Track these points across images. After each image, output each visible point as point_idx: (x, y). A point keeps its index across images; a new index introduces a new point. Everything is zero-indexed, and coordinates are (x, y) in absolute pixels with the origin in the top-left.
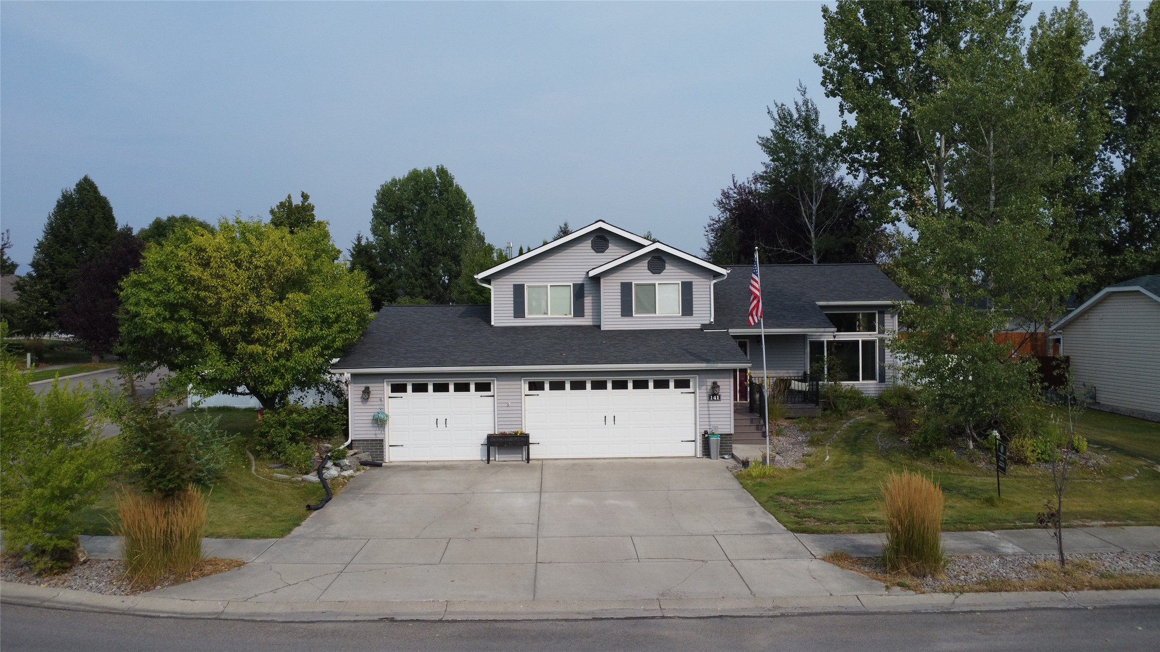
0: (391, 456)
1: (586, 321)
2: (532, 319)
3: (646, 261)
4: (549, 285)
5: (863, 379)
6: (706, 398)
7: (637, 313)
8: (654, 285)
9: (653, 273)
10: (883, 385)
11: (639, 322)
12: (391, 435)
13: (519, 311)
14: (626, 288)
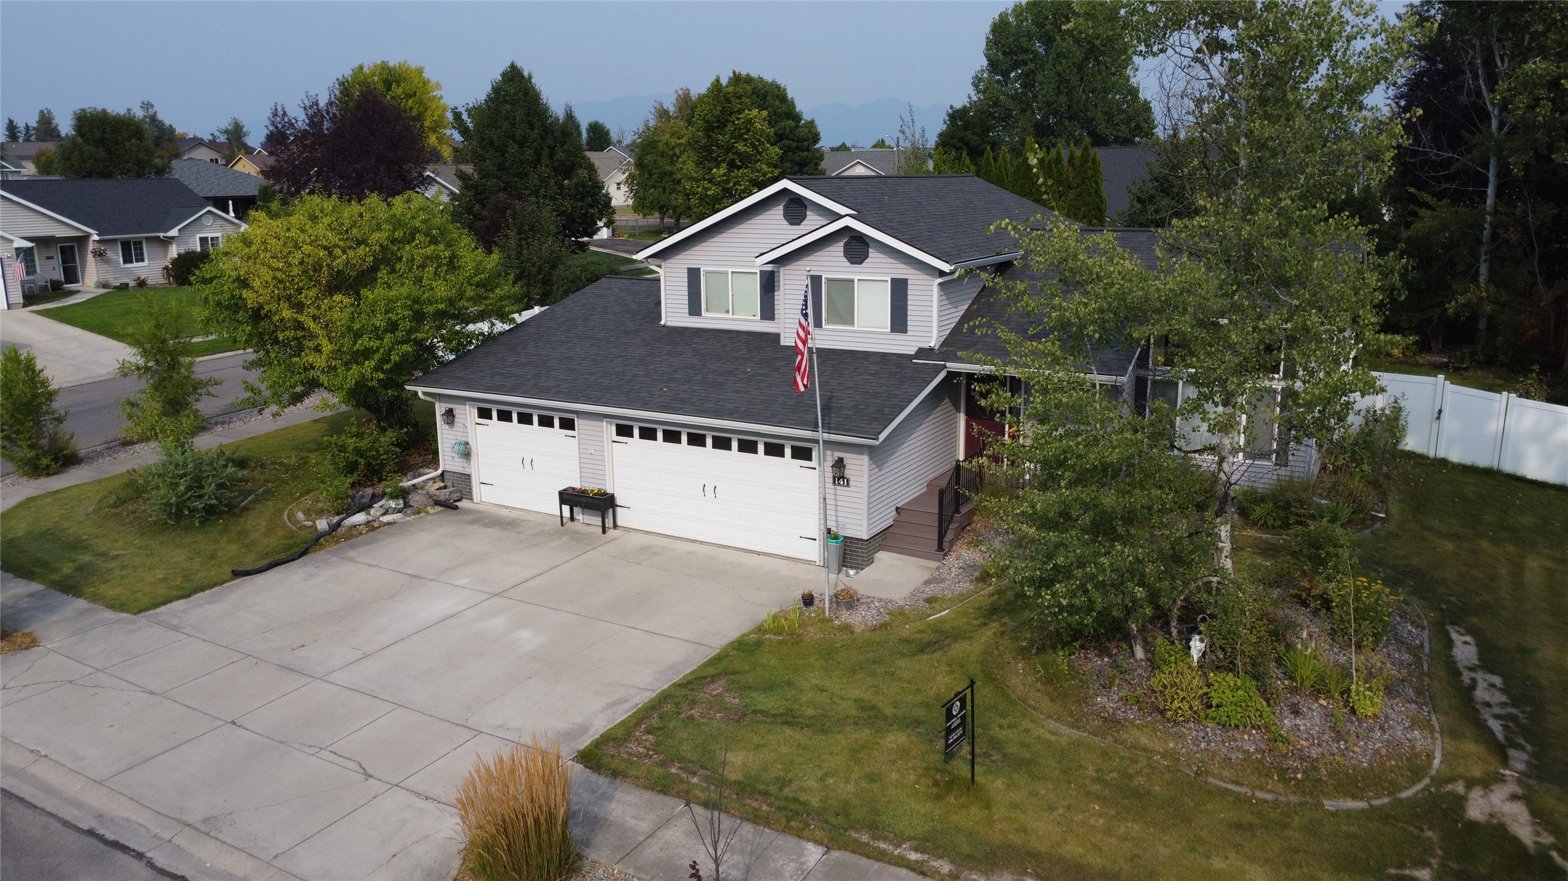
0: (483, 495)
1: (774, 326)
2: (710, 320)
3: (842, 244)
7: (828, 322)
8: (853, 281)
9: (852, 263)
10: (1283, 472)
11: (830, 337)
12: (479, 470)
14: (814, 283)
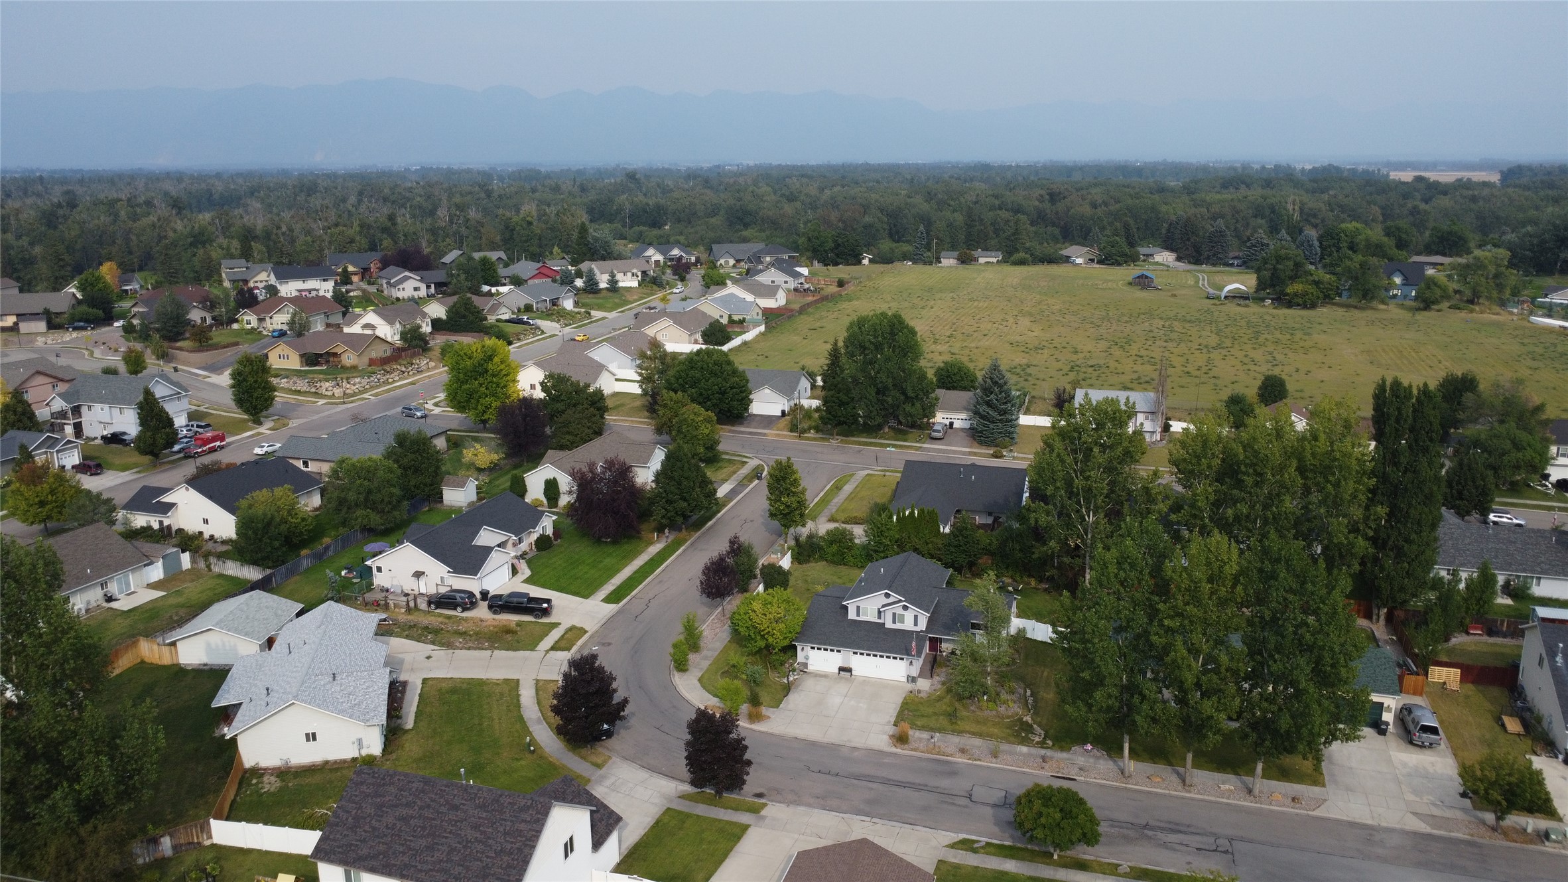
0: (811, 668)
1: (881, 621)
2: (862, 618)
3: (902, 607)
4: (869, 607)
6: (910, 664)
7: (897, 622)
8: (904, 615)
9: (903, 610)
11: (898, 626)
12: (810, 662)
13: (858, 615)
14: (894, 614)
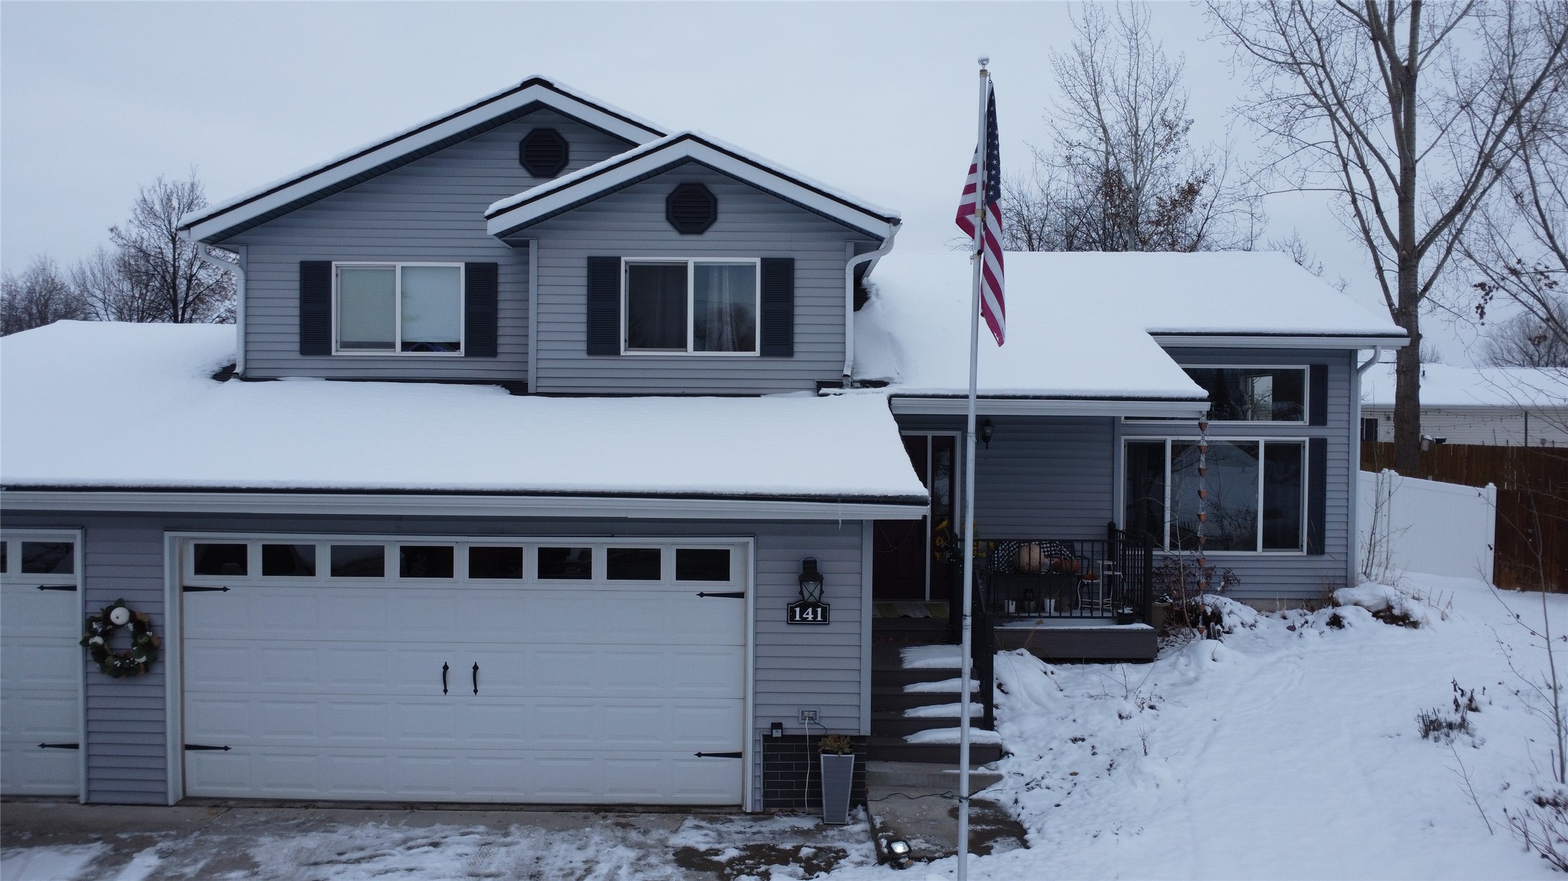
1: (501, 369)
2: (349, 359)
3: (662, 198)
4: (399, 265)
5: (1266, 545)
6: (783, 615)
7: (633, 343)
8: (683, 266)
9: (682, 232)
10: (1317, 562)
11: (637, 372)
13: (315, 337)
14: (602, 275)
